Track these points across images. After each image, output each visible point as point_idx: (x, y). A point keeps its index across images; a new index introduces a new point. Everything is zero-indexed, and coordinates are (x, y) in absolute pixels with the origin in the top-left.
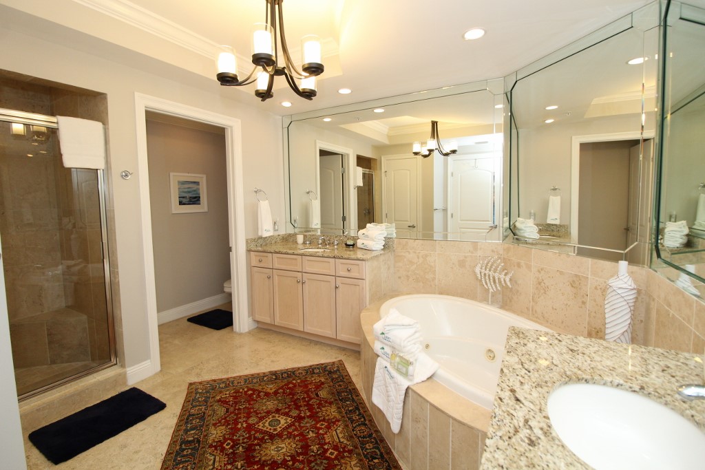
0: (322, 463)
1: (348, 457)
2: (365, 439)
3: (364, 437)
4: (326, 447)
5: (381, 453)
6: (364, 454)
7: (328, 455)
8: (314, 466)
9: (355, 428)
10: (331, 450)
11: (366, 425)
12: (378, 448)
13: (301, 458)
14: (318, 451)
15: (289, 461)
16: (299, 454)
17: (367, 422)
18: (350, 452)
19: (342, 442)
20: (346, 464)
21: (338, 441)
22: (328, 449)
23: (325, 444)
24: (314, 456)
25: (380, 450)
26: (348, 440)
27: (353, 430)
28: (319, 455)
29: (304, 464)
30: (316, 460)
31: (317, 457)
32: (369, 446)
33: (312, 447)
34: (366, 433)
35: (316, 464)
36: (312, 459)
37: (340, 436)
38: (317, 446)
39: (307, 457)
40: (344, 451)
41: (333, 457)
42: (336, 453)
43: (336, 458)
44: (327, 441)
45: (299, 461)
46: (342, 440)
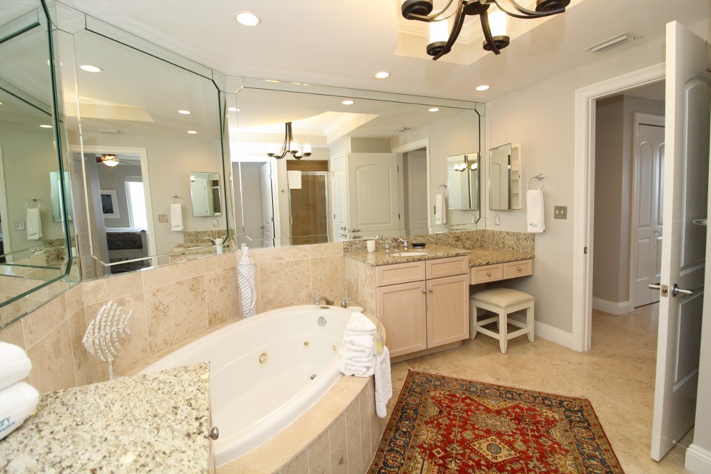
0: (452, 450)
1: (425, 443)
2: (399, 450)
3: (397, 452)
4: (441, 462)
5: (395, 433)
6: (410, 439)
7: (443, 453)
8: (460, 450)
9: (399, 467)
10: (438, 456)
11: (384, 463)
12: (395, 437)
13: (471, 463)
14: (451, 461)
15: (483, 465)
16: (472, 467)
17: (381, 465)
18: (421, 446)
19: (422, 458)
20: (430, 439)
21: (425, 462)
22: (440, 458)
23: (439, 465)
24: (456, 458)
25: (395, 435)
26: (415, 457)
27: (402, 464)
28: (452, 457)
29: (469, 456)
30: (456, 454)
31: (454, 456)
32: (400, 442)
33: (456, 468)
34: (393, 455)
35: (457, 451)
36: (459, 457)
37: (419, 466)
38: (450, 467)
39: (464, 461)
40: (425, 449)
41: (439, 449)
42: (434, 451)
43: (437, 446)
44: (437, 467)
45: (474, 461)
46: (421, 460)
